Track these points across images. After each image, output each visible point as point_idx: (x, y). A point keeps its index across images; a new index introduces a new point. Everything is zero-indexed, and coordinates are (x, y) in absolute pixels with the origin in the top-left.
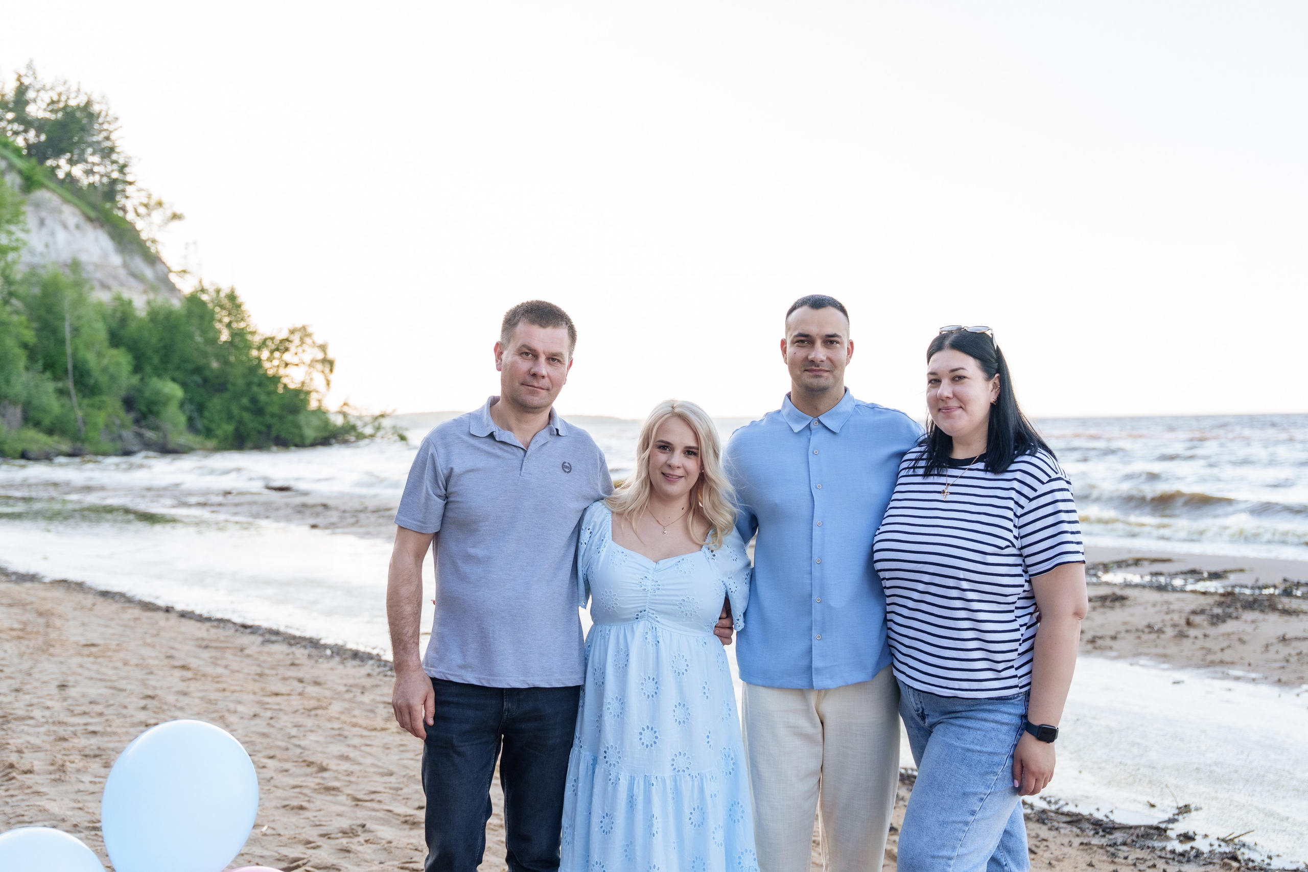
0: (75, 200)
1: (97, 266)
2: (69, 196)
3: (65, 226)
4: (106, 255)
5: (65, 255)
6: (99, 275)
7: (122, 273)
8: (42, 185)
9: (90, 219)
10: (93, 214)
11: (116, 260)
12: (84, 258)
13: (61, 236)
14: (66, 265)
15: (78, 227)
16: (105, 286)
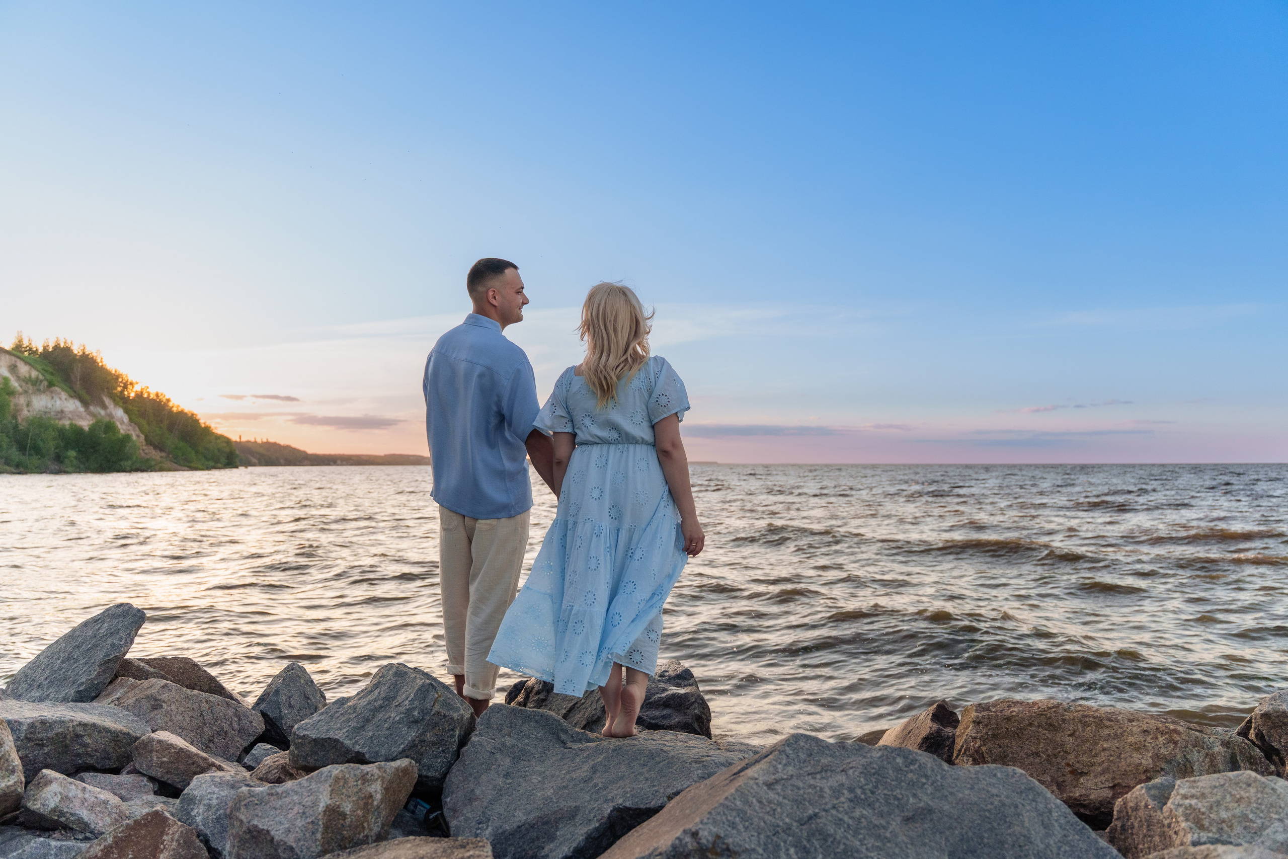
0: (68, 389)
1: (70, 412)
2: (66, 388)
3: (60, 399)
4: (77, 408)
5: (59, 409)
6: (70, 416)
7: (84, 414)
8: (54, 385)
9: (72, 397)
10: (73, 394)
11: (82, 409)
12: (66, 409)
13: (58, 402)
14: (58, 412)
15: (66, 399)
16: (70, 419)
